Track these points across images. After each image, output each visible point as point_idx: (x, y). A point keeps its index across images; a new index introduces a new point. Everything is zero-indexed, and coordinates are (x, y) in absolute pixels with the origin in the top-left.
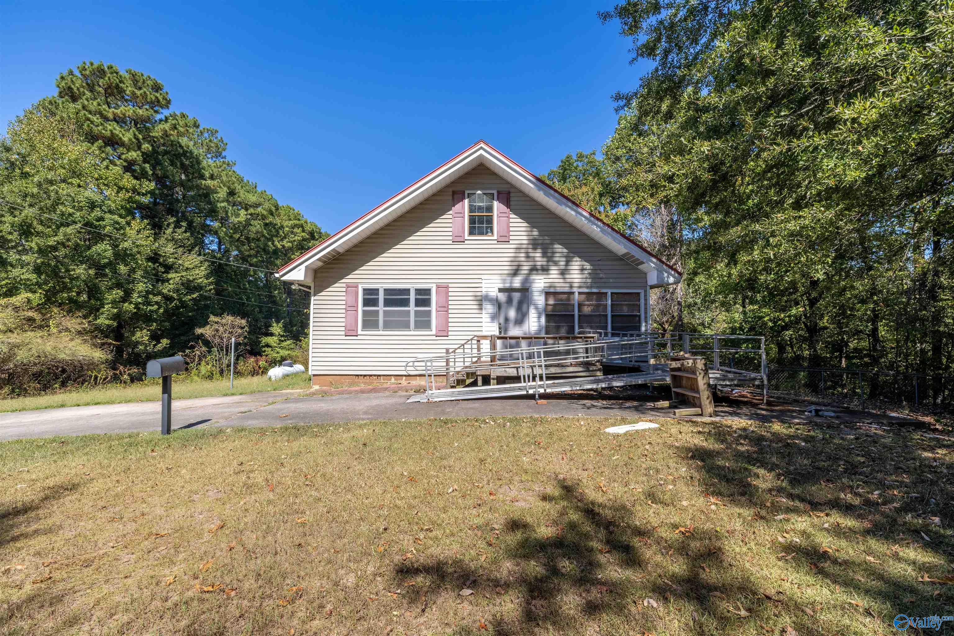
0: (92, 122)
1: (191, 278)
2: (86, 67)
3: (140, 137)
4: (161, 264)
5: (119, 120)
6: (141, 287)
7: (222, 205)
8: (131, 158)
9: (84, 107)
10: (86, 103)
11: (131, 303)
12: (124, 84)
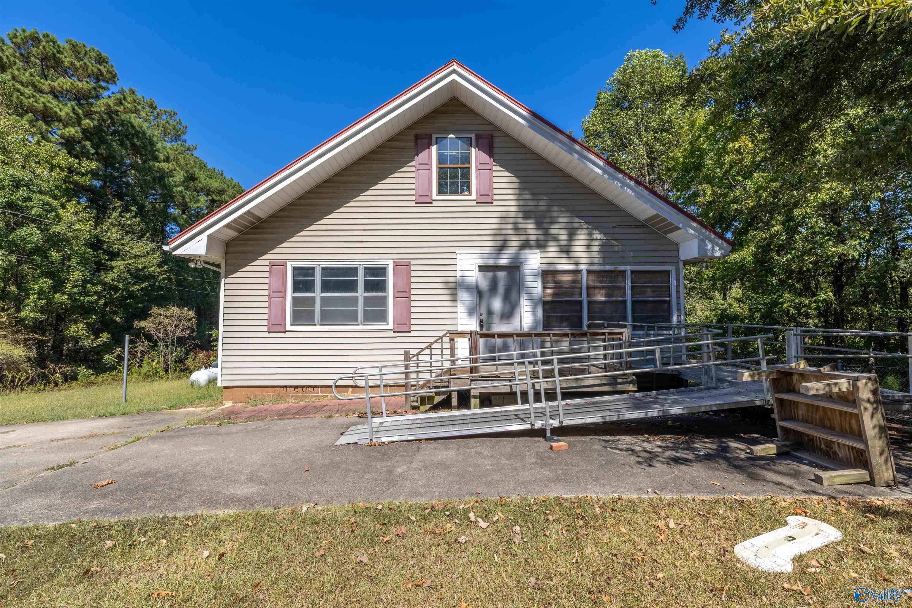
0: (22, 94)
1: (140, 266)
2: (18, 34)
3: (80, 112)
4: (105, 252)
5: (55, 94)
6: (77, 275)
7: (179, 189)
8: (68, 134)
9: (14, 78)
10: (16, 72)
11: (64, 293)
12: (62, 54)
